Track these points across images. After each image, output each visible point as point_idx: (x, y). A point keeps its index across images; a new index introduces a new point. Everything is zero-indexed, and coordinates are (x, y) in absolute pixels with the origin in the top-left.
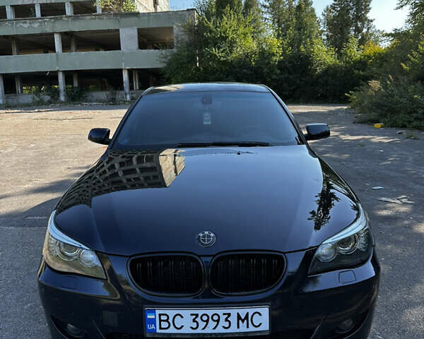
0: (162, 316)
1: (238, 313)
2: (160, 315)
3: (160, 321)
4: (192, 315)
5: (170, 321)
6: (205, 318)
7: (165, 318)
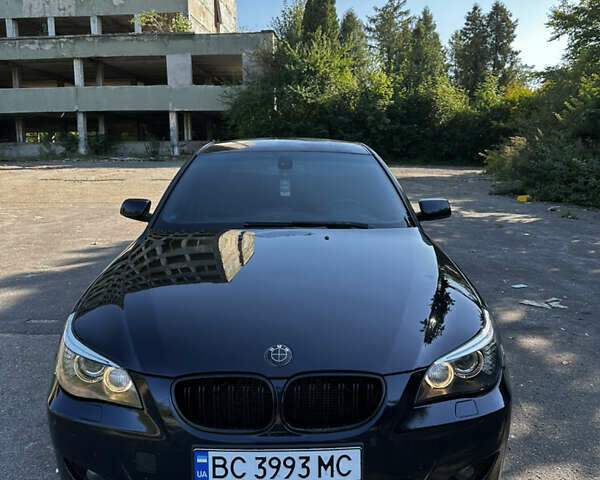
0: (217, 461)
1: (319, 457)
2: (214, 458)
3: (215, 466)
4: (257, 458)
5: (228, 466)
6: (275, 463)
7: (220, 462)
